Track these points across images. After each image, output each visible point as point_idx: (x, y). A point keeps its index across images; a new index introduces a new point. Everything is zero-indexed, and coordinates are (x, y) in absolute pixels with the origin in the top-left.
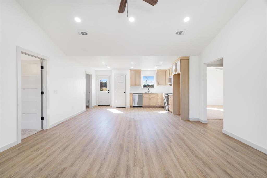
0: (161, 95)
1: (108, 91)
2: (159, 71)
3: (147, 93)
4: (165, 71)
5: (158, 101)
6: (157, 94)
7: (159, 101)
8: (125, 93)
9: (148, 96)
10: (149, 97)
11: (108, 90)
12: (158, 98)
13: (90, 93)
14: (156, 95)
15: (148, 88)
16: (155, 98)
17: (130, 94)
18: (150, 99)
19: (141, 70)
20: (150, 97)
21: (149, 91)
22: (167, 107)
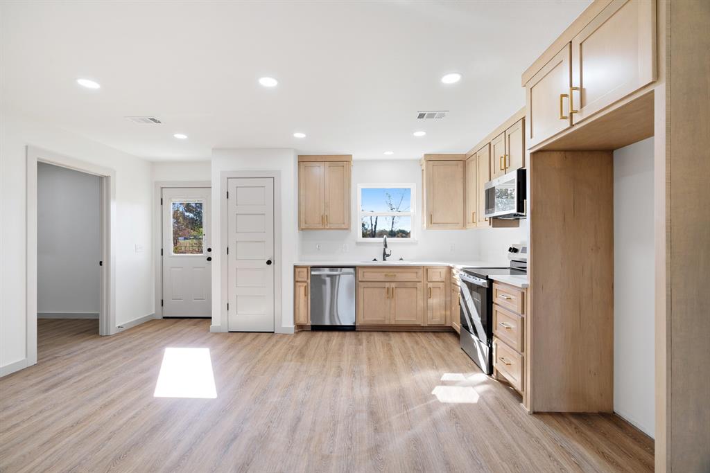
0: (444, 271)
1: (206, 254)
2: (434, 160)
3: (380, 262)
4: (463, 162)
5: (430, 301)
6: (426, 269)
7: (436, 301)
8: (269, 262)
9: (380, 276)
10: (387, 285)
11: (205, 250)
12: (430, 285)
13: (101, 263)
14: (420, 272)
15: (381, 240)
16: (413, 285)
17: (295, 267)
18: (390, 293)
19: (350, 156)
20: (393, 285)
21: (387, 253)
22: (486, 349)
